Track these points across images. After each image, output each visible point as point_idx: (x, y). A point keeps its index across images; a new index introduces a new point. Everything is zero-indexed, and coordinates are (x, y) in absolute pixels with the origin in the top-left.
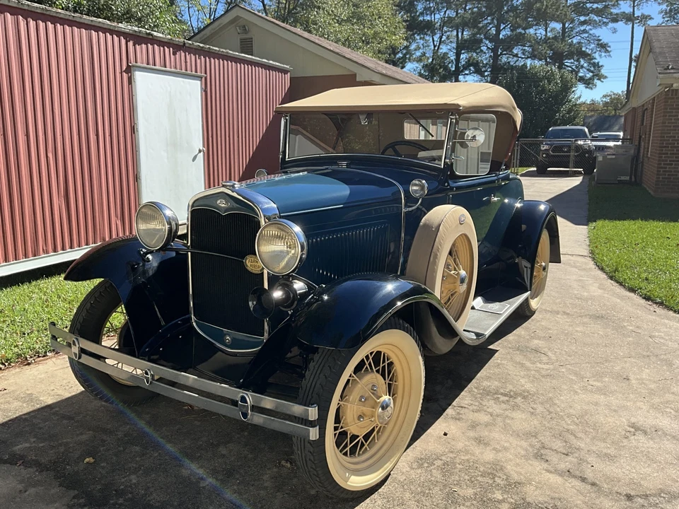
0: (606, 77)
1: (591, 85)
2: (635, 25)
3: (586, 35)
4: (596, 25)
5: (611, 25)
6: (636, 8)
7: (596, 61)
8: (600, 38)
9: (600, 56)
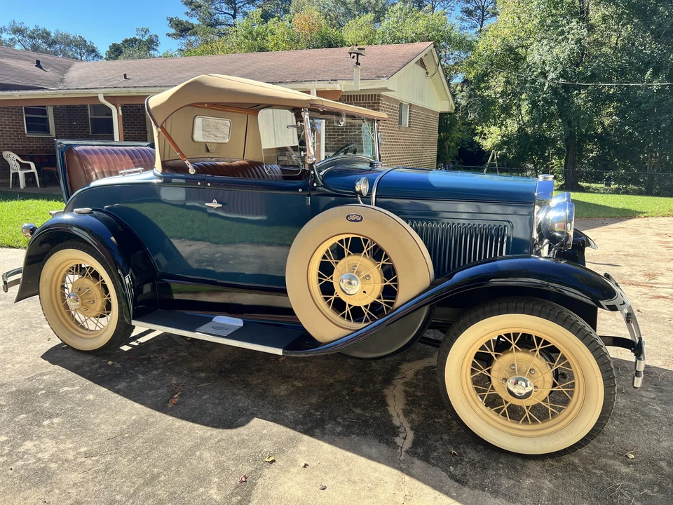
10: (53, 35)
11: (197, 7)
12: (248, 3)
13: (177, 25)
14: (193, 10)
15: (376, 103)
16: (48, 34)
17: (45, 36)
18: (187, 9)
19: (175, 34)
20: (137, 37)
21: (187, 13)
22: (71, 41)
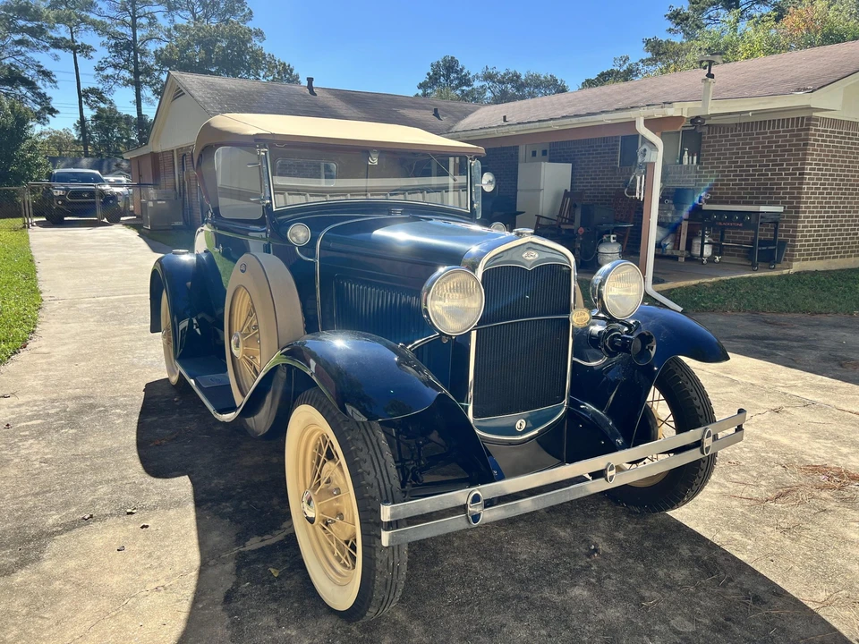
0: (57, 112)
1: (42, 120)
2: (77, 55)
3: (23, 58)
4: (34, 47)
5: (52, 50)
6: (74, 35)
7: (42, 92)
8: (41, 64)
9: (45, 85)
10: (523, 77)
11: (682, 20)
12: (757, 3)
13: (654, 47)
14: (678, 24)
15: (805, 130)
16: (518, 77)
17: (514, 79)
18: (671, 25)
19: (649, 60)
20: (615, 68)
21: (670, 30)
22: (541, 82)
